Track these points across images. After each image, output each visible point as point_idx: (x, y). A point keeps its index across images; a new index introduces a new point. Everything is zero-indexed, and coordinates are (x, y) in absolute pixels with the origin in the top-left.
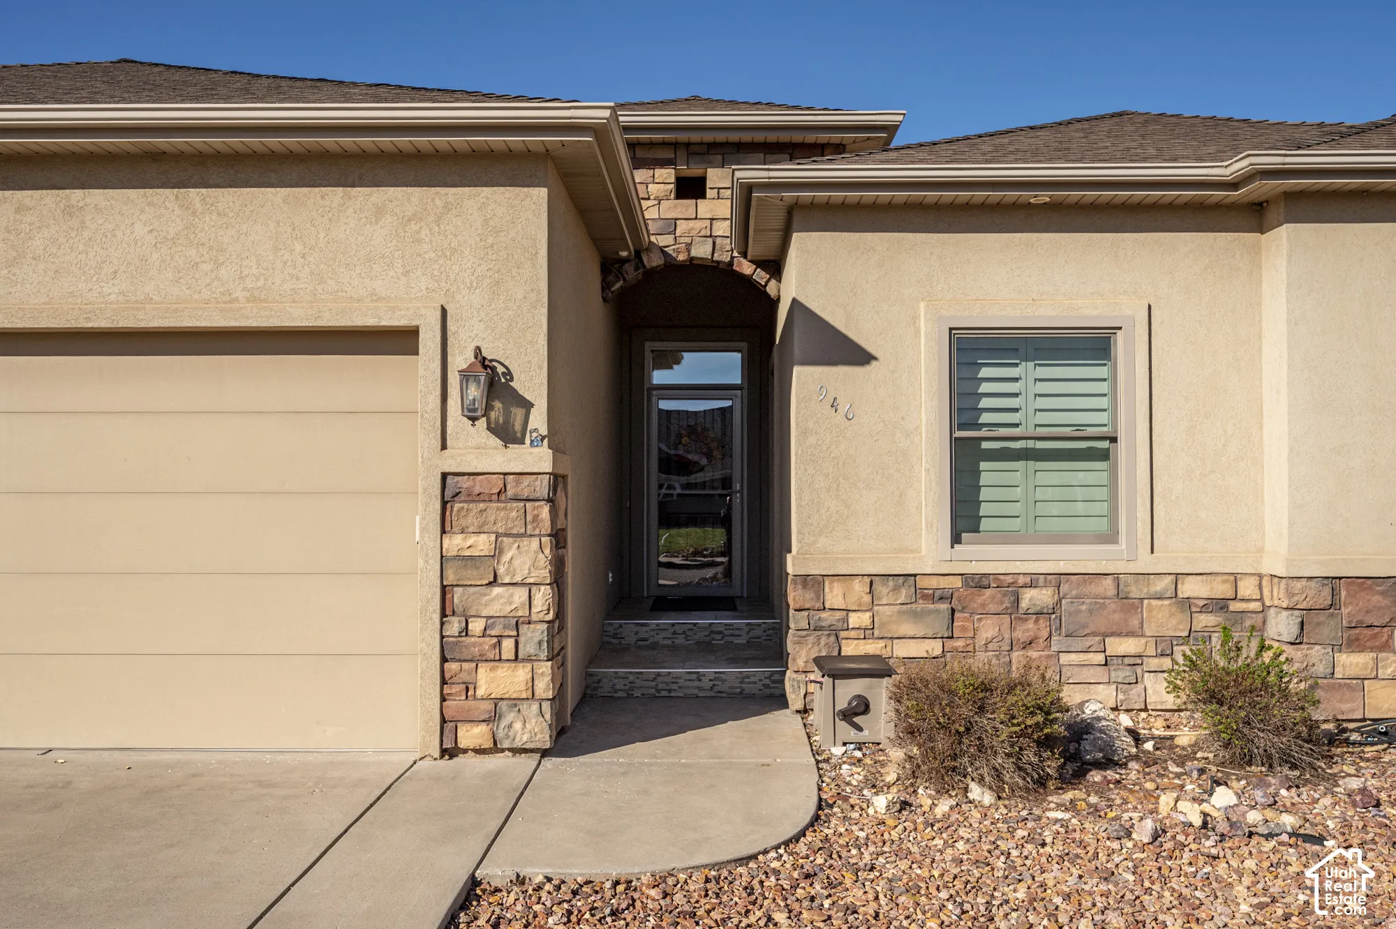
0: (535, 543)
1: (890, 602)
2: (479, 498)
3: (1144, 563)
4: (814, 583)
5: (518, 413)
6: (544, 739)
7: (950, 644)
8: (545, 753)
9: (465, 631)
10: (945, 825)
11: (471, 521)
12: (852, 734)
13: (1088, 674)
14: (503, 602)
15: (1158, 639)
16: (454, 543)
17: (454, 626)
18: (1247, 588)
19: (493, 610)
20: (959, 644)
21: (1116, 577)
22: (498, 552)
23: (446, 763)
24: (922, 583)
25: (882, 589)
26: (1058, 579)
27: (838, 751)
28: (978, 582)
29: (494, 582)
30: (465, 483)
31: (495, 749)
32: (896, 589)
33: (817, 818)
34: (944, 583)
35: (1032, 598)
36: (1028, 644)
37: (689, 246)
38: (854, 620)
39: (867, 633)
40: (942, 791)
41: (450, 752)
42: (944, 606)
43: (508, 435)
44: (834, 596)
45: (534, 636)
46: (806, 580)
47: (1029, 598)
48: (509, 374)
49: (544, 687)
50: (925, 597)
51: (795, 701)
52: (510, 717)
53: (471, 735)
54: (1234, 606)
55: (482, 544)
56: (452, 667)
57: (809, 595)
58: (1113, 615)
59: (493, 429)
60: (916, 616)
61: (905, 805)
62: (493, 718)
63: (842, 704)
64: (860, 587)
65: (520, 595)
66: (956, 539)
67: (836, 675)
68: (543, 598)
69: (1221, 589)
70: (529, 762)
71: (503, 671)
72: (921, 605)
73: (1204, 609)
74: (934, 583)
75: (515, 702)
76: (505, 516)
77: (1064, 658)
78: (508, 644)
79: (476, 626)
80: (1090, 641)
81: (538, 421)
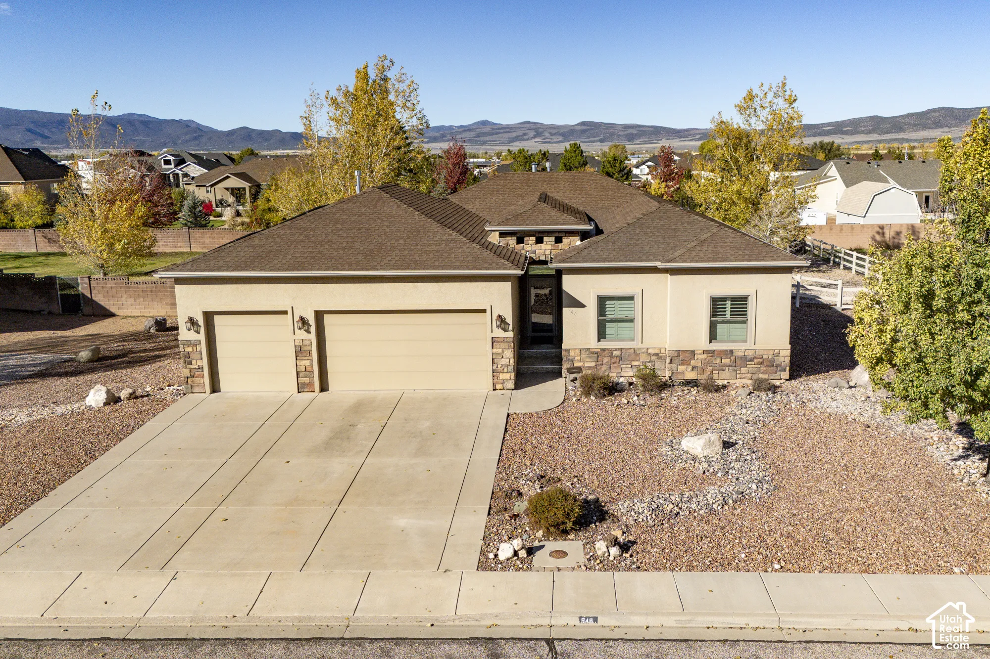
0: (510, 350)
1: (584, 355)
2: (499, 342)
3: (640, 345)
4: (568, 351)
5: (507, 326)
6: (513, 387)
7: (597, 363)
8: (513, 390)
9: (497, 367)
10: (585, 404)
11: (498, 346)
12: (574, 384)
13: (627, 369)
14: (504, 361)
15: (643, 362)
16: (495, 350)
17: (495, 366)
18: (663, 351)
19: (503, 363)
20: (600, 363)
21: (634, 349)
22: (503, 352)
23: (494, 392)
24: (591, 350)
25: (582, 352)
26: (621, 349)
27: (570, 388)
28: (604, 350)
29: (503, 358)
30: (496, 339)
31: (503, 389)
32: (586, 351)
33: (563, 402)
34: (597, 350)
35: (616, 353)
36: (615, 363)
37: (539, 257)
38: (576, 358)
39: (579, 361)
40: (586, 397)
41: (495, 390)
42: (596, 355)
43: (505, 330)
44: (572, 353)
45: (511, 368)
46: (566, 350)
47: (615, 353)
48: (505, 318)
49: (513, 377)
50: (592, 353)
51: (564, 375)
52: (506, 383)
53: (499, 386)
54: (660, 355)
55: (500, 351)
56: (494, 374)
57: (567, 353)
58: (633, 357)
59: (502, 329)
60: (590, 357)
61: (579, 400)
62: (503, 383)
63: (571, 379)
64: (578, 351)
65: (508, 360)
66: (599, 340)
67: (570, 373)
68: (512, 361)
69: (657, 351)
70: (510, 391)
71: (505, 374)
72: (591, 355)
73: (653, 355)
74: (594, 350)
75: (507, 380)
76: (505, 345)
77: (622, 366)
78: (505, 370)
79: (499, 366)
80: (628, 362)
81: (511, 327)
